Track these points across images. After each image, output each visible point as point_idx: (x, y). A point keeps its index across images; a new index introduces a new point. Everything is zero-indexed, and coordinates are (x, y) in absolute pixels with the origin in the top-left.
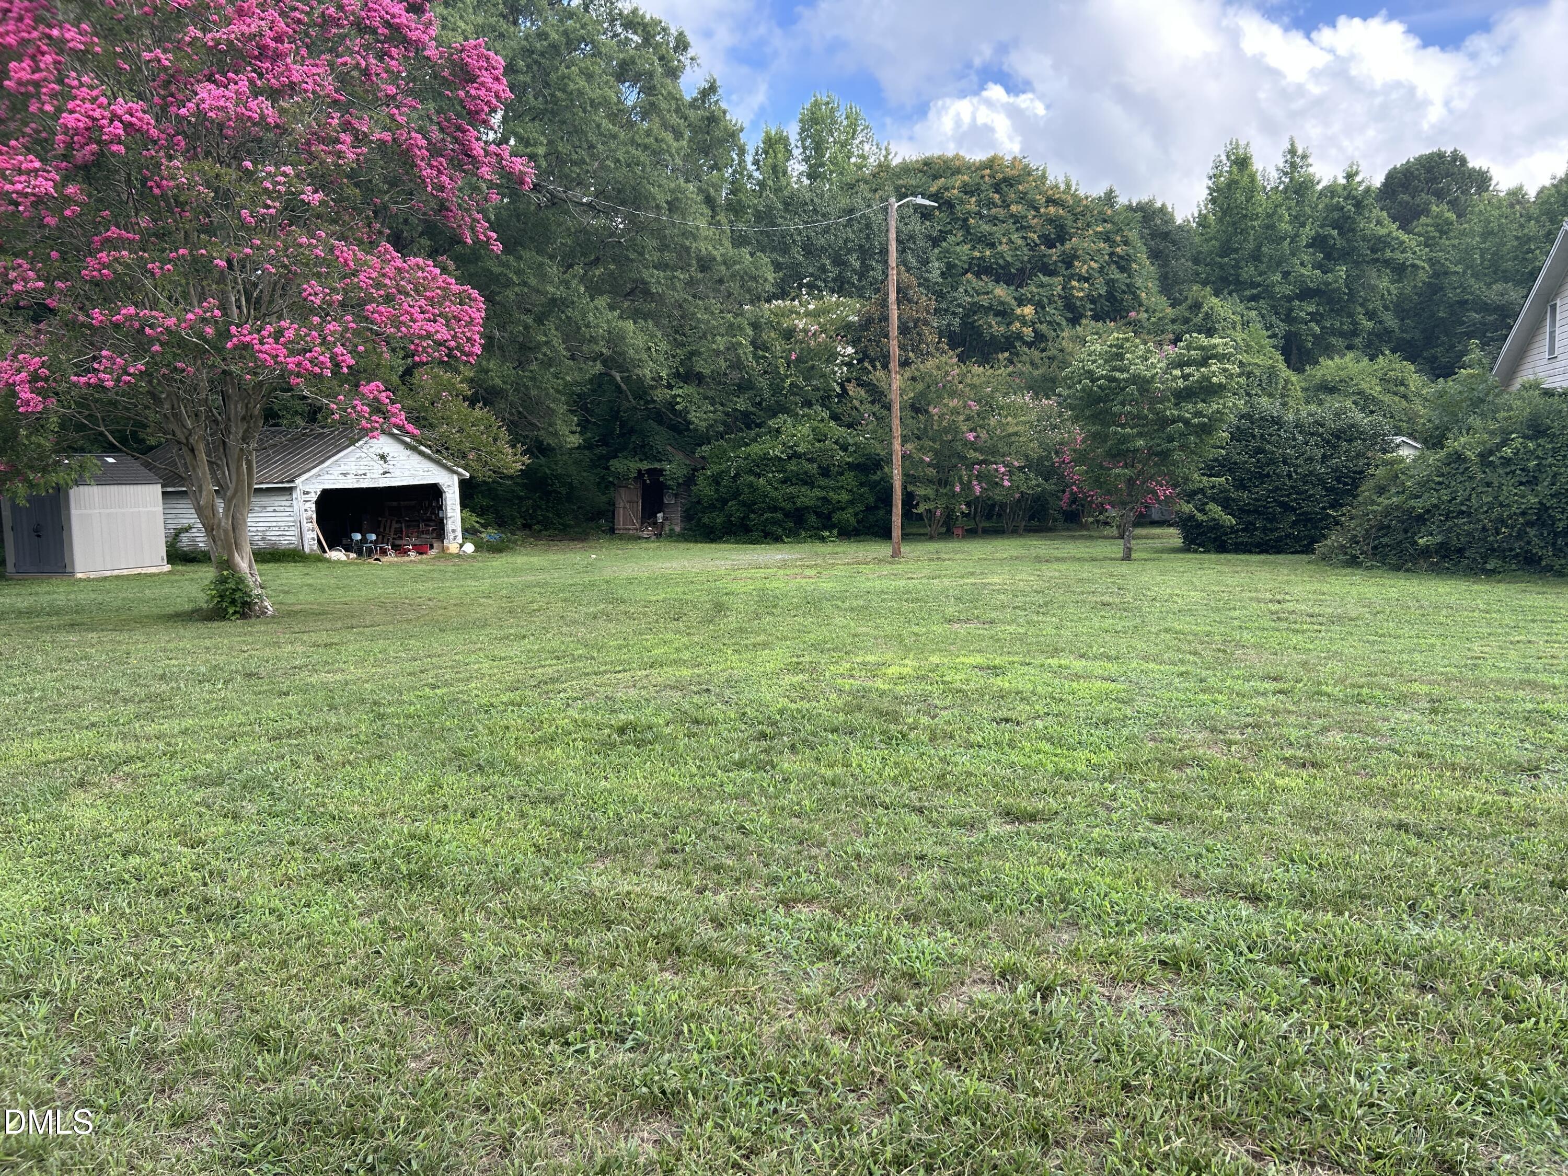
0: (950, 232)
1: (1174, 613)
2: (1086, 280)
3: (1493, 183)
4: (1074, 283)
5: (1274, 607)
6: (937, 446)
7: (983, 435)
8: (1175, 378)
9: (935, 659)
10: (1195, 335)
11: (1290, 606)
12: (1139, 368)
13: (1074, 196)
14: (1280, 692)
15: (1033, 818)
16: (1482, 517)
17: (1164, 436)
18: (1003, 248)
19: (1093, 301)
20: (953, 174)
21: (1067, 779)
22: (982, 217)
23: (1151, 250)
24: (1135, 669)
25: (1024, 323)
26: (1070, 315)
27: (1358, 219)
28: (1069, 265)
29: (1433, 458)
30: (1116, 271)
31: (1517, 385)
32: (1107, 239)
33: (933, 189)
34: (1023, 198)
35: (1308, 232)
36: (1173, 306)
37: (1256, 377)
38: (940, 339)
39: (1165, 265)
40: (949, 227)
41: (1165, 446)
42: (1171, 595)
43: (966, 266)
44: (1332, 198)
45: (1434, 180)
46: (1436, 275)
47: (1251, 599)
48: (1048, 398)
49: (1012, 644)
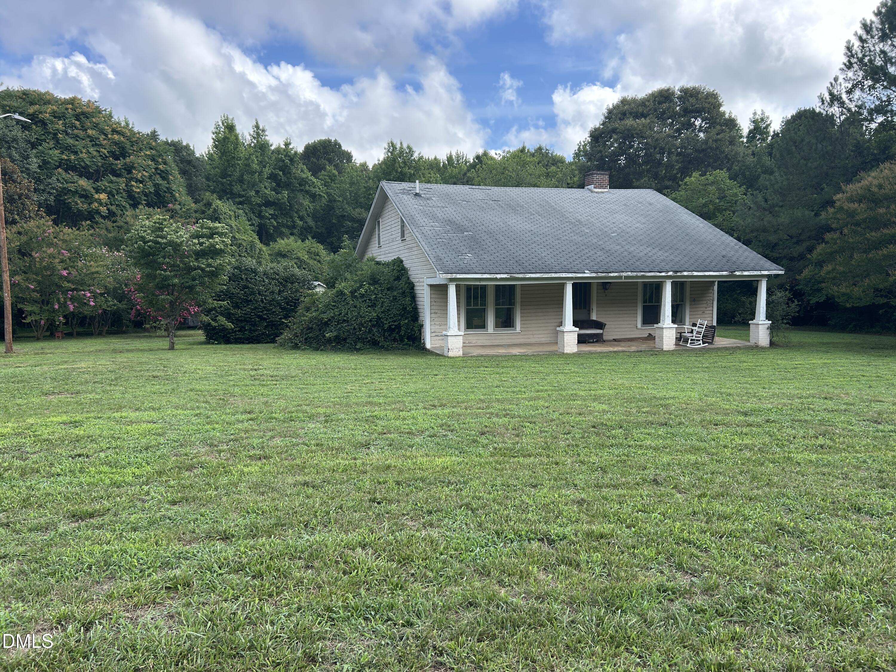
0: (45, 140)
1: (197, 380)
2: (141, 182)
3: (354, 159)
4: (133, 183)
5: (253, 373)
6: (39, 278)
7: (74, 272)
8: (195, 244)
9: (31, 421)
10: (205, 220)
11: (261, 372)
12: (172, 237)
13: (131, 131)
14: (251, 419)
15: (92, 516)
16: (353, 323)
17: (190, 277)
18: (84, 155)
19: (146, 195)
20: (45, 104)
21: (118, 487)
22: (67, 134)
23: (181, 169)
24: (169, 415)
25: (101, 204)
26: (132, 202)
27: (292, 167)
28: (129, 172)
29: (331, 293)
30: (160, 179)
31: (365, 259)
32: (153, 160)
33: (31, 111)
34: (96, 126)
35: (267, 171)
36: (195, 203)
37: (243, 246)
38: (39, 208)
39: (189, 179)
40: (43, 137)
41: (191, 283)
42: (195, 370)
43: (57, 164)
44: (278, 154)
45: (326, 153)
46: (330, 201)
47: (240, 369)
48: (118, 251)
49: (90, 405)
